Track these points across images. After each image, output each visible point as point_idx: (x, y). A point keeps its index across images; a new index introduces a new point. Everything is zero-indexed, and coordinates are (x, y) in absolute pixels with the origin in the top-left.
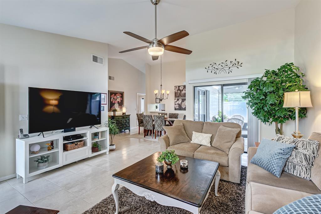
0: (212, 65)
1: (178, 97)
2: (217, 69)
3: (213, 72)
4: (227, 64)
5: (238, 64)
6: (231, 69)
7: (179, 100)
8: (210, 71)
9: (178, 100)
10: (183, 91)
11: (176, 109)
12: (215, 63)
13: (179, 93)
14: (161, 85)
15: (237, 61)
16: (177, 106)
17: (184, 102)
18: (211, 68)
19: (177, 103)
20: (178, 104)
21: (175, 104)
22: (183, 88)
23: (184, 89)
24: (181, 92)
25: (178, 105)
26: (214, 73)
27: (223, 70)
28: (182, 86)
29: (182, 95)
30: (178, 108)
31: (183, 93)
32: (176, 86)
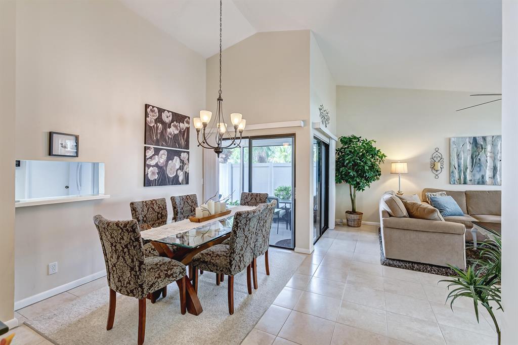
0: (321, 108)
1: (157, 143)
2: (323, 116)
3: (322, 119)
5: (329, 119)
7: (162, 152)
9: (157, 152)
10: (170, 127)
11: (147, 183)
13: (159, 131)
14: (220, 99)
16: (153, 173)
17: (172, 159)
18: (321, 111)
19: (153, 162)
20: (157, 165)
21: (148, 166)
22: (170, 118)
23: (172, 121)
24: (166, 130)
25: (156, 170)
26: (322, 122)
27: (325, 120)
28: (169, 111)
29: (167, 138)
30: (155, 180)
31: (170, 134)
32: (153, 107)
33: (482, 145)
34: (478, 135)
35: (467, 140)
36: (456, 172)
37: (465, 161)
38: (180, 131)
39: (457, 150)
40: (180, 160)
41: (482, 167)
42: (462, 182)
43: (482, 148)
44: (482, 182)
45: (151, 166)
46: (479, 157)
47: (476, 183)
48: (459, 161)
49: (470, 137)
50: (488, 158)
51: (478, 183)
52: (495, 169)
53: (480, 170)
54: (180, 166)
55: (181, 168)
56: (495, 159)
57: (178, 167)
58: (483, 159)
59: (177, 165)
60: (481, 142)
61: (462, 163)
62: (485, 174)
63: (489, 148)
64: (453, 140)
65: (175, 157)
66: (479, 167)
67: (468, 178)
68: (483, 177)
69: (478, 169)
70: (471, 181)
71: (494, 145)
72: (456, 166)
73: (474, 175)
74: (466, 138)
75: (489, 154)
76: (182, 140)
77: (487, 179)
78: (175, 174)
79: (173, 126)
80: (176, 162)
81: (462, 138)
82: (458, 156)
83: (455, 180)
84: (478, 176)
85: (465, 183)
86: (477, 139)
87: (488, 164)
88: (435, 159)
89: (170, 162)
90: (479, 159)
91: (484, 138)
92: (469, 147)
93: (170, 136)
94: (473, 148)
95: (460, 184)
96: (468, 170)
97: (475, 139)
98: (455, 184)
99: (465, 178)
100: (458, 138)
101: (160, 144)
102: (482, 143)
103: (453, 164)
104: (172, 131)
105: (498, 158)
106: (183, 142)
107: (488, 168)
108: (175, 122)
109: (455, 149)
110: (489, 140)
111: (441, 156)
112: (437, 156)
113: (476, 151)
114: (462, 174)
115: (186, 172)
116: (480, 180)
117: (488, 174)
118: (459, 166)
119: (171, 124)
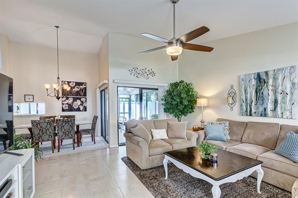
0: (134, 69)
2: (139, 74)
3: (136, 75)
4: (146, 72)
5: (153, 74)
6: (148, 76)
7: (70, 98)
8: (133, 74)
9: (67, 98)
10: (74, 88)
11: (63, 110)
12: (137, 68)
13: (68, 91)
15: (152, 71)
16: (66, 107)
17: (76, 101)
18: (133, 71)
19: (65, 103)
20: (67, 104)
21: (63, 104)
22: (74, 85)
23: (76, 86)
24: (72, 90)
25: (67, 105)
26: (137, 77)
27: (143, 75)
28: (73, 82)
29: (73, 93)
30: (67, 109)
31: (75, 91)
32: (65, 81)
33: (264, 80)
34: (261, 70)
35: (252, 76)
36: (244, 105)
37: (251, 95)
38: (80, 89)
39: (245, 86)
40: (81, 101)
41: (264, 100)
42: (249, 114)
43: (265, 83)
44: (264, 114)
45: (64, 104)
46: (262, 91)
47: (260, 115)
48: (247, 95)
49: (254, 74)
50: (270, 91)
51: (261, 115)
52: (276, 102)
53: (263, 103)
54: (81, 104)
55: (81, 105)
56: (276, 92)
57: (80, 104)
58: (265, 93)
59: (79, 103)
60: (263, 77)
61: (249, 97)
62: (267, 107)
63: (271, 82)
64: (242, 77)
65: (78, 100)
66: (262, 100)
67: (253, 111)
68: (265, 109)
69: (261, 103)
70: (255, 113)
71: (275, 79)
72: (244, 100)
73: (258, 108)
74: (251, 74)
75: (270, 88)
76: (82, 93)
77: (269, 112)
78: (78, 107)
79: (76, 87)
80: (79, 102)
81: (249, 74)
82: (245, 91)
83: (243, 112)
84: (261, 109)
85: (251, 115)
86: (261, 74)
87: (270, 97)
88: (231, 94)
89: (75, 102)
90: (262, 93)
91: (267, 73)
92: (254, 82)
93: (75, 92)
94: (257, 83)
95: (247, 115)
96: (253, 103)
97: (259, 74)
98: (243, 115)
99: (251, 111)
100: (245, 75)
101: (69, 95)
102: (265, 78)
103: (242, 98)
104: (76, 89)
105: (279, 91)
106: (82, 94)
107: (269, 101)
108: (77, 86)
109: (244, 85)
110: (271, 74)
111: (235, 92)
112: (232, 92)
113: (259, 86)
114: (249, 106)
115: (84, 106)
116: (263, 113)
117: (270, 106)
118: (246, 100)
119: (75, 87)
